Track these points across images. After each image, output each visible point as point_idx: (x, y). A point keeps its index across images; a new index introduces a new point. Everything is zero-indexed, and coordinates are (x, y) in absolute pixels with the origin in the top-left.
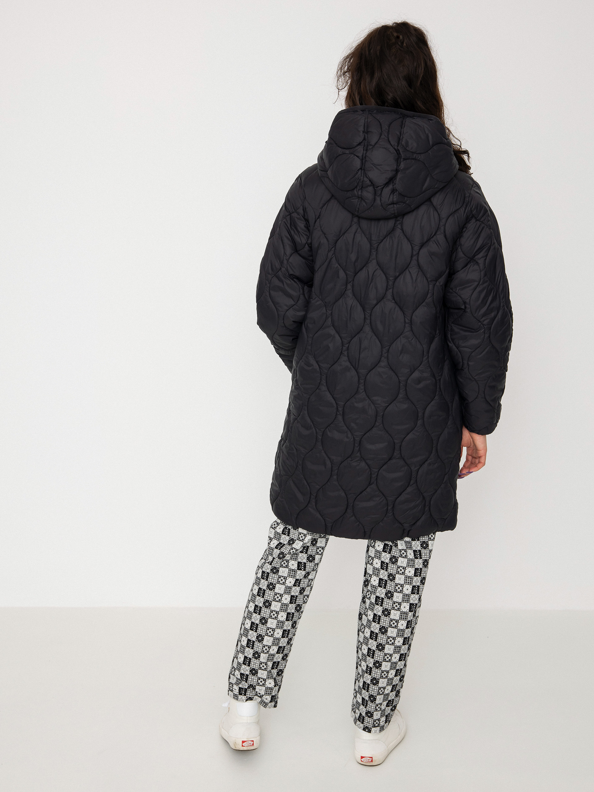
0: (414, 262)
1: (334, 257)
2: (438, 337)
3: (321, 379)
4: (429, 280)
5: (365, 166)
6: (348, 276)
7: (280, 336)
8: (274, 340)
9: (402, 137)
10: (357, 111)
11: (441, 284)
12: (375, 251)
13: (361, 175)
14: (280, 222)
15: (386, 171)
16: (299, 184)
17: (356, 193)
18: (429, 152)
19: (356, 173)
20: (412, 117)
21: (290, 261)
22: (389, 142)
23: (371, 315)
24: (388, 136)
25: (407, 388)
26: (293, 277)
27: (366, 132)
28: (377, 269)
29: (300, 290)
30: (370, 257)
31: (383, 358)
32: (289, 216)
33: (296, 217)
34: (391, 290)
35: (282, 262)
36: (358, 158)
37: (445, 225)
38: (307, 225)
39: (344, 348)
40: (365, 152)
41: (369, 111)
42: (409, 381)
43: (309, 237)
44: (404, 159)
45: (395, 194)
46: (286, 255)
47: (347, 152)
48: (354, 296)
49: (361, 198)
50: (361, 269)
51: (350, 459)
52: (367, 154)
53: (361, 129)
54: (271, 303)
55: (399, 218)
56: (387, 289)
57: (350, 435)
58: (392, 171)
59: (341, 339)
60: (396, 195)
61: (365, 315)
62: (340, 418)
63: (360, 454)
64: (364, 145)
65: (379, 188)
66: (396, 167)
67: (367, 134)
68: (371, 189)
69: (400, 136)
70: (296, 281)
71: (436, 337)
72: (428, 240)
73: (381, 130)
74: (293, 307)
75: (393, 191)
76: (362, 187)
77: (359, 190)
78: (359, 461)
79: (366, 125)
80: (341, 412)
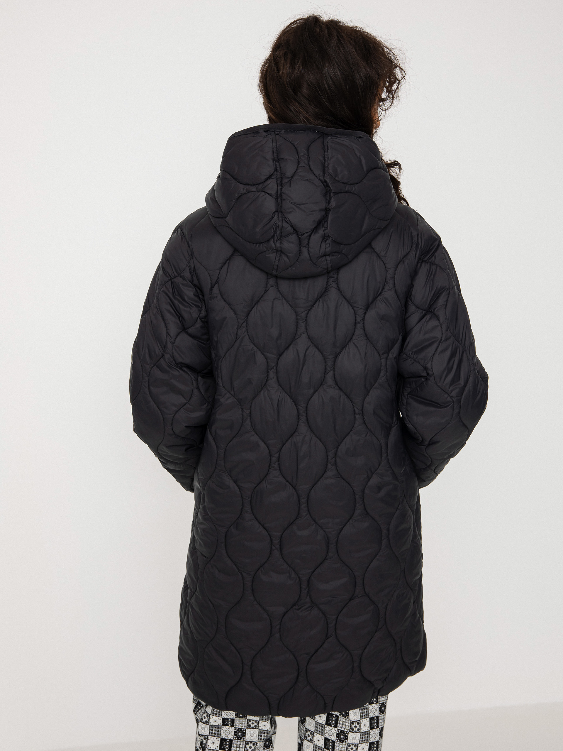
0: (359, 331)
1: (247, 335)
2: (396, 426)
3: (243, 505)
4: (381, 353)
5: (281, 207)
6: (269, 360)
7: (168, 447)
8: (160, 452)
9: (326, 163)
10: (259, 133)
11: (395, 356)
12: (304, 322)
13: (279, 220)
14: (157, 291)
15: (311, 211)
16: (180, 237)
17: (273, 245)
18: (364, 181)
19: (271, 217)
20: (335, 135)
21: (176, 343)
22: (312, 171)
23: (307, 409)
24: (309, 163)
25: (365, 501)
26: (181, 366)
27: (277, 159)
28: (310, 346)
29: (193, 382)
30: (296, 330)
31: (329, 466)
32: (170, 282)
33: (181, 283)
34: (331, 373)
35: (165, 347)
36: (271, 196)
37: (394, 277)
38: (197, 292)
39: (274, 459)
40: (279, 187)
41: (274, 131)
42: (366, 491)
43: (201, 308)
44: (336, 193)
45: (327, 242)
46: (170, 336)
47: (253, 189)
48: (281, 387)
49: (281, 252)
50: (287, 348)
51: (296, 607)
52: (283, 191)
53: (269, 156)
54: (152, 403)
55: (332, 274)
56: (325, 371)
57: (293, 575)
58: (321, 210)
59: (268, 447)
60: (329, 243)
61: (298, 411)
62: (276, 553)
63: (310, 598)
64: (277, 178)
65: (306, 235)
66: (324, 205)
67: (279, 163)
68: (293, 237)
69: (325, 162)
70: (186, 370)
71: (394, 427)
72: (375, 299)
73: (298, 156)
74: (185, 407)
75: (325, 238)
76: (281, 236)
77: (277, 240)
78: (310, 609)
79: (275, 150)
80: (278, 546)
